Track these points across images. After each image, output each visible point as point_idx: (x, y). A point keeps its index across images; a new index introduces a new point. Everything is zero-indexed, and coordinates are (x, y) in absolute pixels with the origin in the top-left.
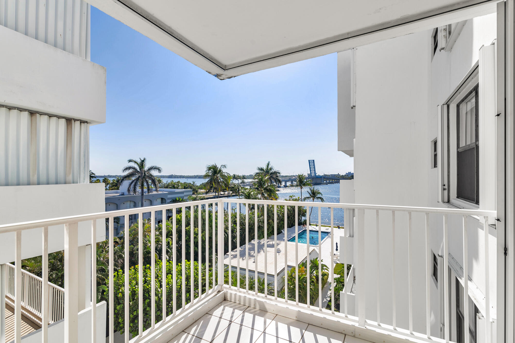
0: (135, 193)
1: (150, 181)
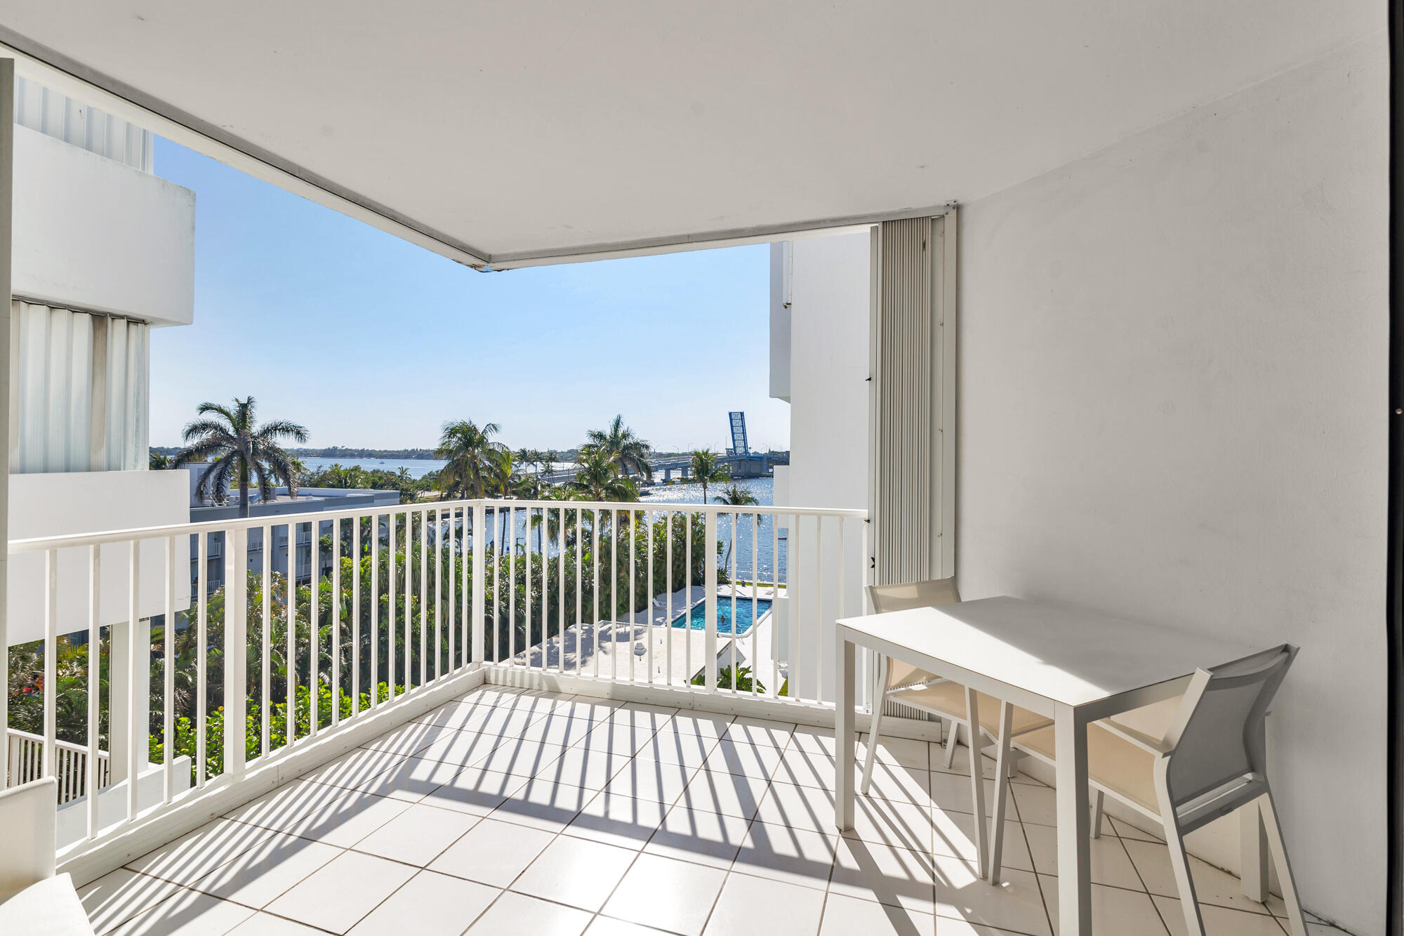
0: (220, 501)
1: (268, 467)
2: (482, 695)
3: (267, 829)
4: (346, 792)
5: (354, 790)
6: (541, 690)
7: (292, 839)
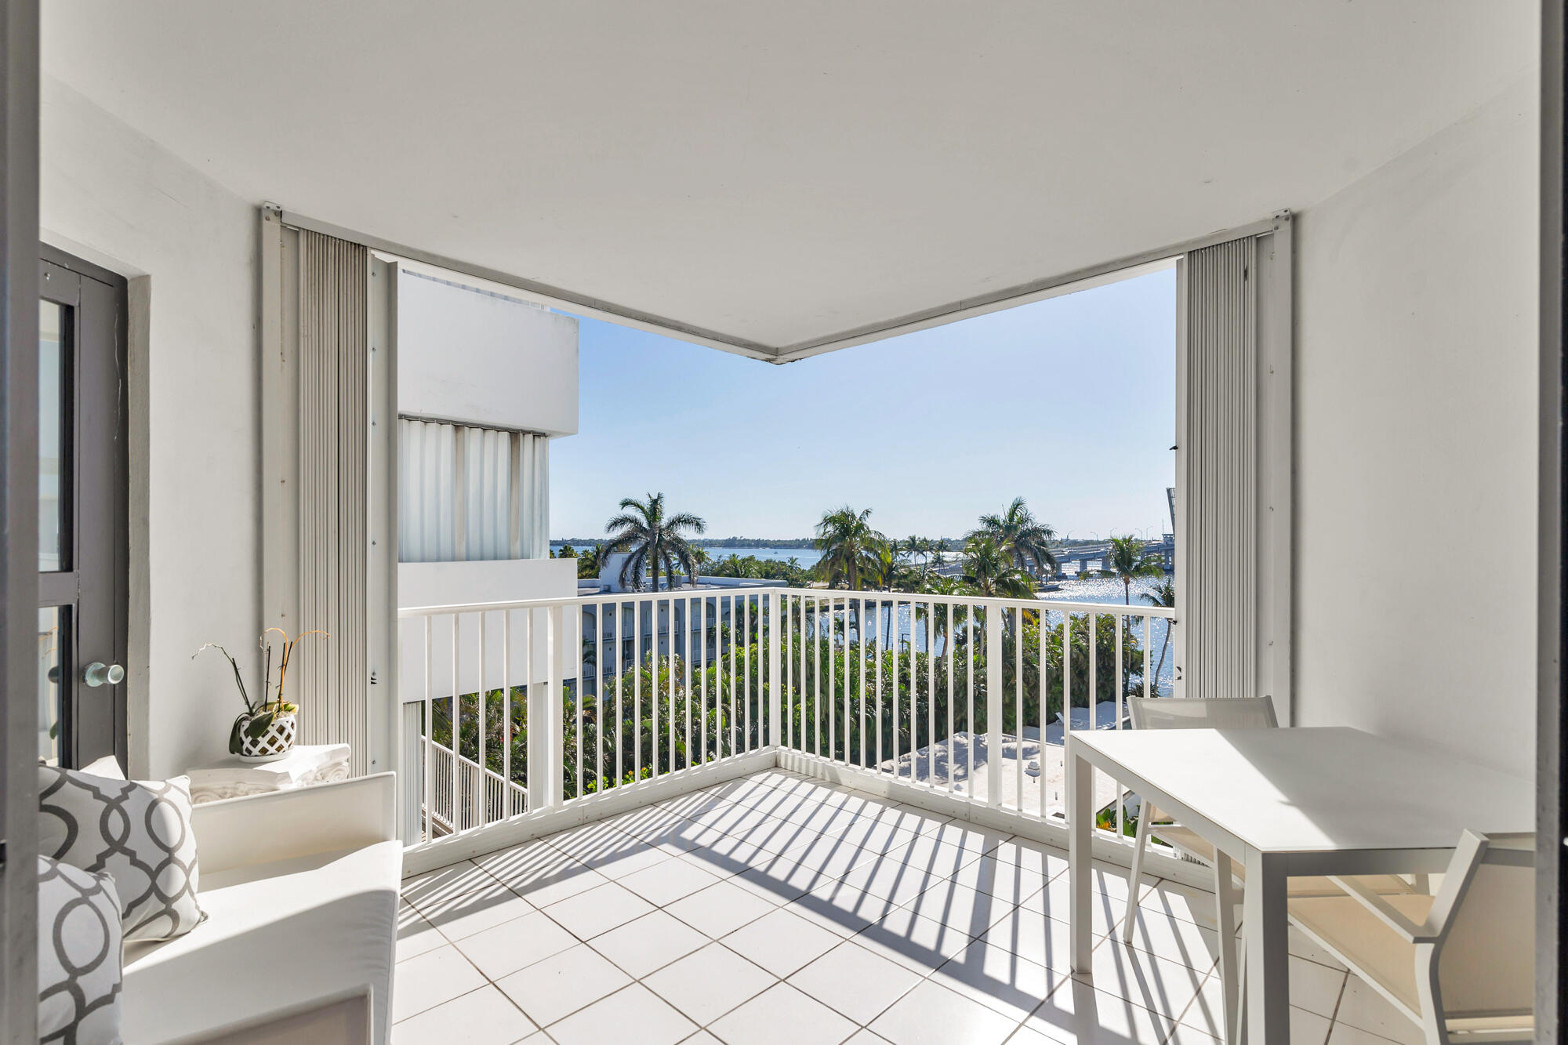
0: (638, 588)
1: (675, 559)
2: (769, 776)
3: (564, 853)
4: (629, 837)
5: (635, 837)
6: (824, 780)
7: (578, 864)
